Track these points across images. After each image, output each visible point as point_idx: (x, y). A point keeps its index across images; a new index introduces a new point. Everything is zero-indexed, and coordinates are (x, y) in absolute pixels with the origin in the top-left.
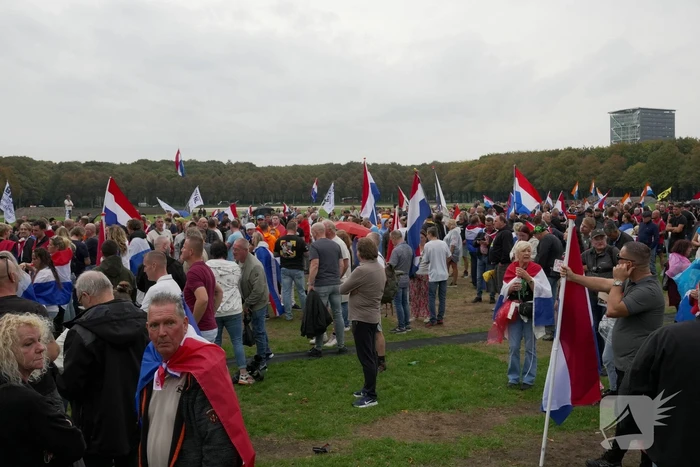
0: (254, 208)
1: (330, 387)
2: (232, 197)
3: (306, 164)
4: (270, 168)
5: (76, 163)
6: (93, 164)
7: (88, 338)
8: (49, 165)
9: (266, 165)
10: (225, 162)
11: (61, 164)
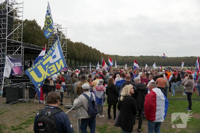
0: (167, 67)
1: (181, 106)
2: (162, 64)
3: (180, 57)
4: (171, 58)
5: (127, 56)
6: (131, 56)
7: (136, 89)
8: (122, 57)
9: (170, 57)
10: (160, 56)
11: (124, 56)
